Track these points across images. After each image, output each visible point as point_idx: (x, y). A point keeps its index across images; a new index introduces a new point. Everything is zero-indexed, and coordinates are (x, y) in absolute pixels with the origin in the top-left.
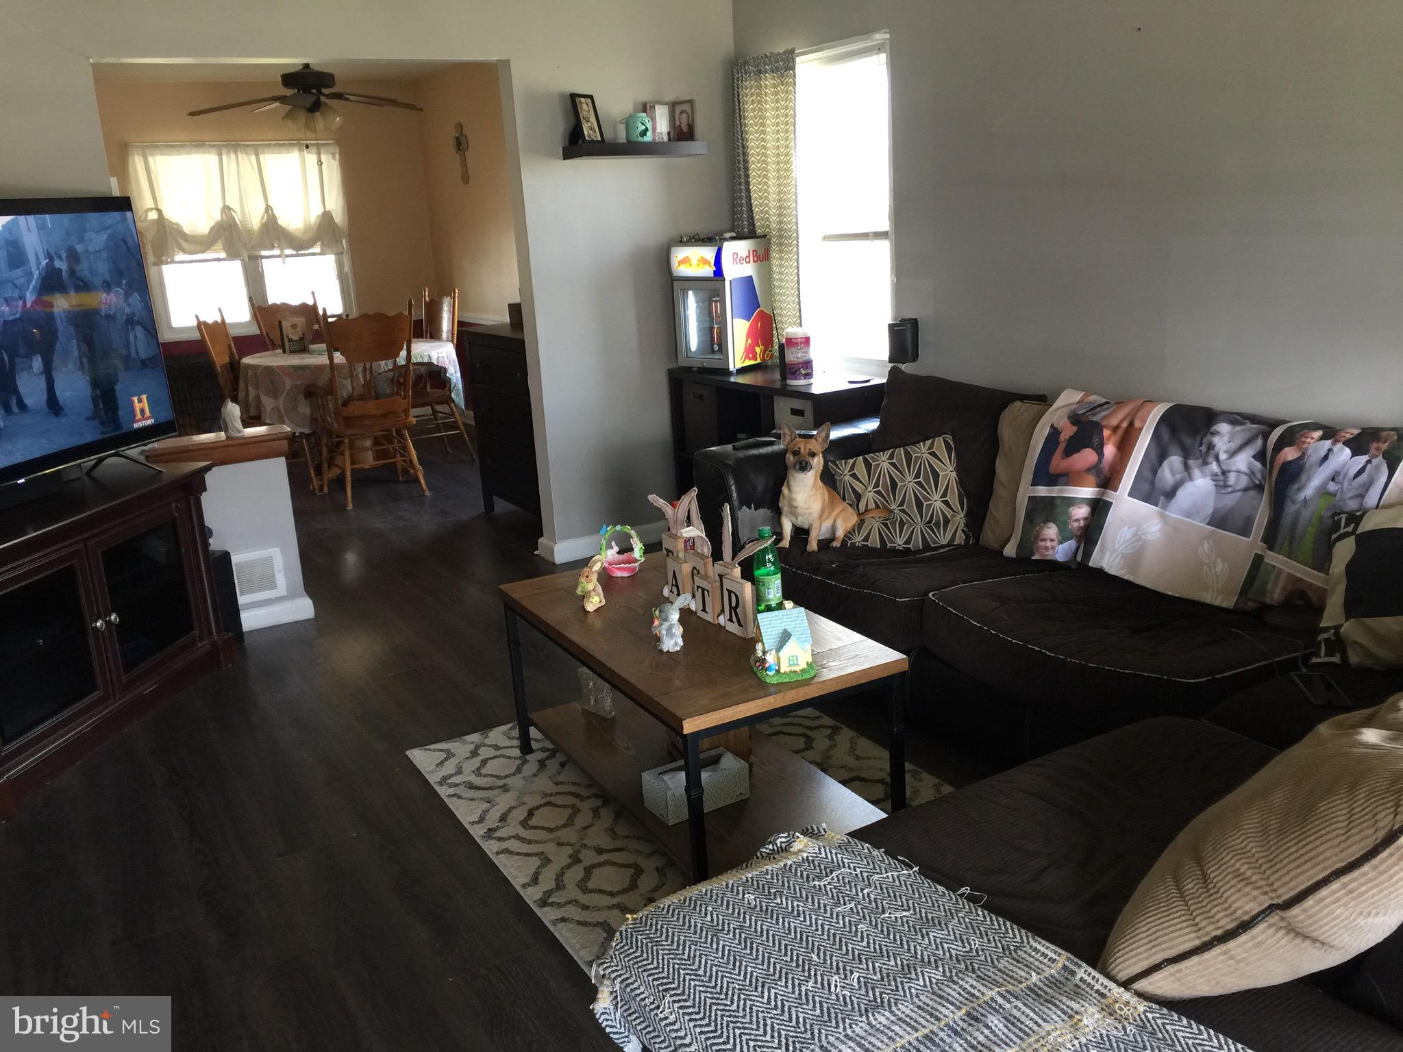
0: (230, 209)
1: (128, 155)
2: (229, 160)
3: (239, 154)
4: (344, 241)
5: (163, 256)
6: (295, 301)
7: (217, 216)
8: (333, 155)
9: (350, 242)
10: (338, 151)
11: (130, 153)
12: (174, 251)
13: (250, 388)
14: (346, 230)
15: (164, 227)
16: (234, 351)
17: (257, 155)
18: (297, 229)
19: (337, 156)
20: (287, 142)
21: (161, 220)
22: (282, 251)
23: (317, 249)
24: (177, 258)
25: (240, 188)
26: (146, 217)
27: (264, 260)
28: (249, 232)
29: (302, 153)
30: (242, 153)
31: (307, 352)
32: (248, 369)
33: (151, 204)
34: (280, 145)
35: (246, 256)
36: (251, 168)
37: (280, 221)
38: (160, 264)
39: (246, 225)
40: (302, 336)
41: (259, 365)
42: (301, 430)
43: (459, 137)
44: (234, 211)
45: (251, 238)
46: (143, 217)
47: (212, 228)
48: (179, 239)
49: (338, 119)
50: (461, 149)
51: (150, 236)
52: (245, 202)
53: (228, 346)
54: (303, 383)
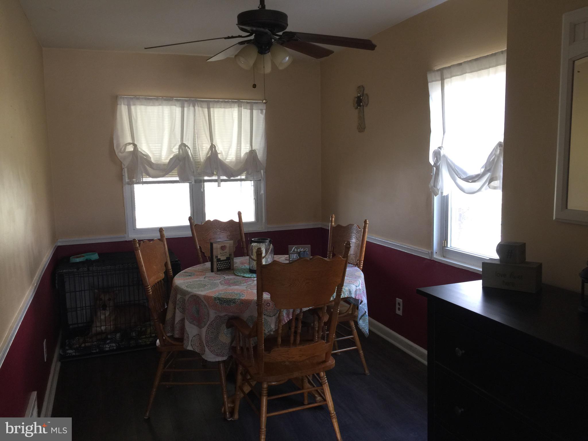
0: (185, 146)
1: (117, 105)
2: (189, 111)
3: (196, 108)
4: (262, 171)
5: (134, 179)
6: (224, 219)
7: (175, 150)
8: (262, 110)
9: (266, 172)
10: (265, 108)
11: (119, 103)
12: (143, 175)
13: (177, 311)
14: (265, 165)
15: (137, 158)
16: (170, 267)
17: (209, 108)
18: (231, 162)
19: (264, 111)
20: (230, 100)
21: (136, 152)
22: (219, 177)
23: (243, 177)
24: (145, 179)
25: (194, 132)
26: (125, 149)
27: (206, 184)
28: (197, 163)
29: (240, 108)
30: (198, 107)
31: (232, 271)
32: (178, 290)
33: (129, 140)
34: (225, 102)
35: (193, 180)
36: (203, 117)
37: (220, 156)
38: (131, 183)
39: (196, 158)
40: (229, 256)
41: (189, 290)
42: (220, 359)
43: (360, 96)
44: (188, 147)
45: (198, 167)
46: (123, 149)
47: (171, 159)
48: (146, 165)
49: (287, 58)
50: (360, 106)
51: (126, 163)
52: (197, 142)
53: (165, 264)
54: (227, 315)
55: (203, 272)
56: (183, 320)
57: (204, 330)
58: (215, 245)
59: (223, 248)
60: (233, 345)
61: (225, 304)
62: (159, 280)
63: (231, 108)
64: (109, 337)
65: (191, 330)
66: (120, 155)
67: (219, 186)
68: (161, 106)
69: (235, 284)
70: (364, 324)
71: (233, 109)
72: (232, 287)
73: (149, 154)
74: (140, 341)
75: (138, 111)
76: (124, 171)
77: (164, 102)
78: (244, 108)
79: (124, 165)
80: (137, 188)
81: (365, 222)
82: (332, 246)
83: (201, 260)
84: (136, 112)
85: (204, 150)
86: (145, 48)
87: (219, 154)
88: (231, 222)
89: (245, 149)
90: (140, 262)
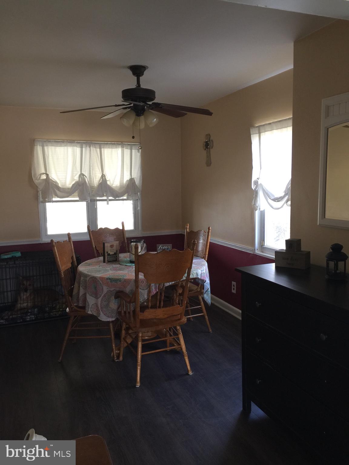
0: (83, 175)
1: (34, 145)
2: (86, 151)
3: (91, 148)
4: (139, 193)
5: (47, 198)
6: (112, 227)
7: (76, 178)
8: (138, 150)
9: (141, 194)
10: (141, 148)
11: (35, 144)
12: (53, 196)
13: (81, 288)
14: (141, 188)
15: (49, 183)
16: (75, 259)
17: (100, 148)
18: (116, 187)
19: (140, 151)
20: (116, 143)
21: (48, 180)
22: (108, 197)
23: (125, 198)
24: (54, 199)
25: (90, 165)
26: (40, 177)
27: (98, 202)
28: (92, 187)
29: (123, 148)
30: (93, 147)
31: (118, 262)
32: (81, 274)
33: (43, 171)
34: (112, 144)
35: (89, 200)
36: (96, 155)
37: (108, 183)
38: (44, 202)
39: (91, 184)
40: (116, 252)
41: (89, 274)
42: (110, 320)
43: (208, 141)
44: (86, 176)
45: (93, 190)
46: (38, 178)
47: (73, 185)
48: (56, 190)
49: (155, 119)
50: (208, 148)
51: (41, 188)
52: (92, 172)
55: (98, 263)
56: (85, 295)
57: (100, 300)
59: (112, 246)
60: (119, 310)
61: (114, 282)
62: (68, 268)
63: (116, 148)
64: (30, 311)
65: (91, 300)
66: (36, 182)
67: (108, 204)
68: (66, 147)
69: (120, 270)
70: (208, 297)
71: (118, 149)
72: (118, 272)
73: (57, 181)
75: (50, 150)
76: (39, 193)
77: (69, 144)
78: (126, 149)
79: (39, 189)
80: (48, 205)
81: (209, 228)
83: (96, 255)
84: (48, 151)
85: (97, 178)
87: (108, 181)
88: (117, 229)
89: (127, 178)
90: (56, 255)
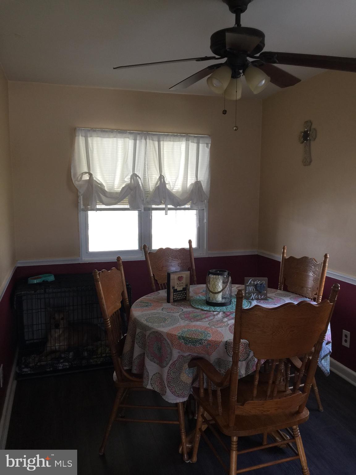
0: (137, 176)
1: (76, 136)
2: (141, 144)
3: (148, 140)
4: (205, 202)
5: (89, 205)
7: (127, 180)
8: (207, 144)
9: (209, 202)
10: (210, 142)
11: (77, 134)
12: (97, 202)
13: (136, 345)
14: (208, 195)
15: (92, 186)
16: (126, 296)
17: (159, 141)
18: (177, 192)
19: (210, 145)
20: (179, 134)
21: (91, 181)
22: (166, 206)
23: (187, 206)
24: (98, 207)
25: (145, 163)
26: (81, 178)
27: (154, 212)
28: (147, 192)
29: (188, 142)
30: (150, 140)
31: (189, 302)
32: (137, 323)
33: (85, 170)
34: (175, 136)
35: (143, 208)
36: (154, 149)
37: (167, 186)
38: (86, 210)
39: (145, 187)
40: (185, 287)
41: (150, 324)
43: (307, 131)
44: (139, 178)
45: (148, 196)
46: (79, 178)
47: (123, 188)
48: (100, 194)
49: (264, 82)
50: (307, 140)
51: (82, 191)
52: (147, 173)
53: (122, 294)
54: (190, 355)
55: (158, 301)
56: (142, 357)
57: (166, 370)
58: (172, 276)
59: (180, 278)
60: (194, 385)
61: (190, 344)
62: (116, 310)
63: (179, 141)
64: (63, 355)
65: (151, 367)
66: (76, 183)
67: (166, 214)
68: (115, 138)
69: (196, 318)
70: (325, 364)
71: (181, 142)
72: (194, 323)
73: (103, 183)
74: (92, 361)
75: (95, 142)
76: (79, 198)
77: (119, 135)
78: (191, 142)
79: (80, 193)
80: (91, 214)
81: (326, 256)
82: (283, 277)
83: (154, 287)
84: (92, 143)
85: (153, 180)
86: (114, 68)
87: (167, 184)
88: (183, 250)
89: (191, 180)
90: (100, 294)
